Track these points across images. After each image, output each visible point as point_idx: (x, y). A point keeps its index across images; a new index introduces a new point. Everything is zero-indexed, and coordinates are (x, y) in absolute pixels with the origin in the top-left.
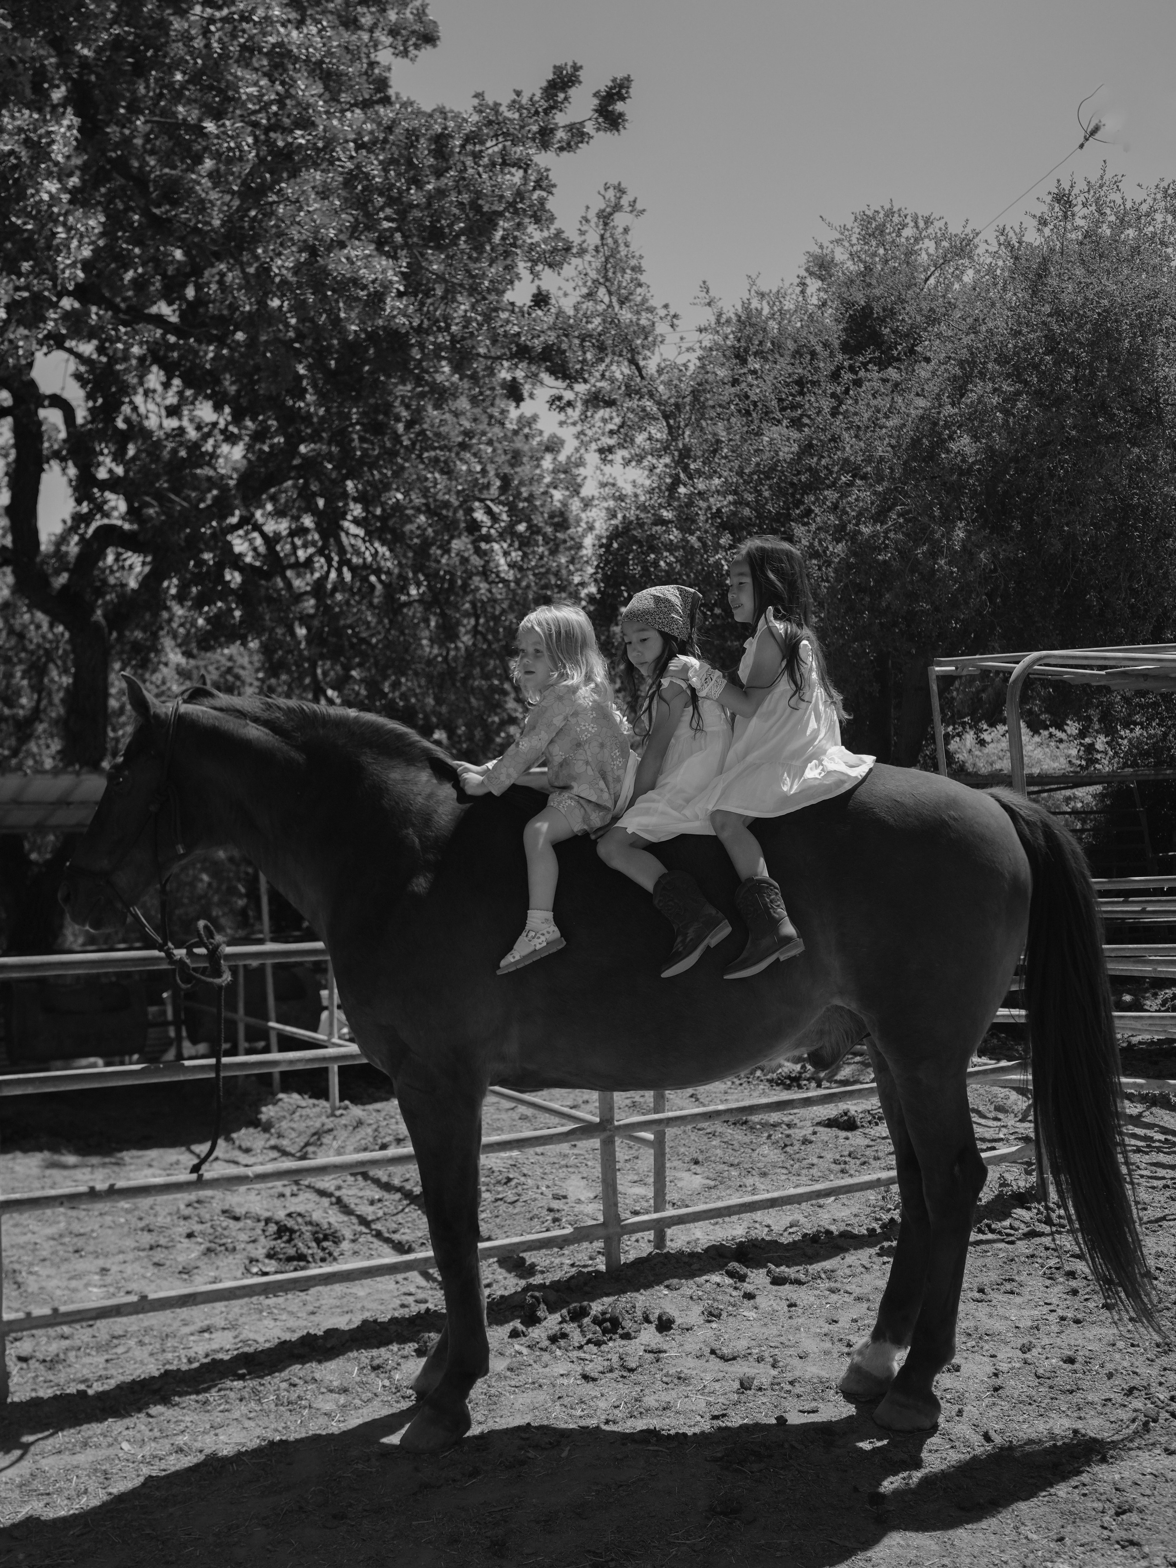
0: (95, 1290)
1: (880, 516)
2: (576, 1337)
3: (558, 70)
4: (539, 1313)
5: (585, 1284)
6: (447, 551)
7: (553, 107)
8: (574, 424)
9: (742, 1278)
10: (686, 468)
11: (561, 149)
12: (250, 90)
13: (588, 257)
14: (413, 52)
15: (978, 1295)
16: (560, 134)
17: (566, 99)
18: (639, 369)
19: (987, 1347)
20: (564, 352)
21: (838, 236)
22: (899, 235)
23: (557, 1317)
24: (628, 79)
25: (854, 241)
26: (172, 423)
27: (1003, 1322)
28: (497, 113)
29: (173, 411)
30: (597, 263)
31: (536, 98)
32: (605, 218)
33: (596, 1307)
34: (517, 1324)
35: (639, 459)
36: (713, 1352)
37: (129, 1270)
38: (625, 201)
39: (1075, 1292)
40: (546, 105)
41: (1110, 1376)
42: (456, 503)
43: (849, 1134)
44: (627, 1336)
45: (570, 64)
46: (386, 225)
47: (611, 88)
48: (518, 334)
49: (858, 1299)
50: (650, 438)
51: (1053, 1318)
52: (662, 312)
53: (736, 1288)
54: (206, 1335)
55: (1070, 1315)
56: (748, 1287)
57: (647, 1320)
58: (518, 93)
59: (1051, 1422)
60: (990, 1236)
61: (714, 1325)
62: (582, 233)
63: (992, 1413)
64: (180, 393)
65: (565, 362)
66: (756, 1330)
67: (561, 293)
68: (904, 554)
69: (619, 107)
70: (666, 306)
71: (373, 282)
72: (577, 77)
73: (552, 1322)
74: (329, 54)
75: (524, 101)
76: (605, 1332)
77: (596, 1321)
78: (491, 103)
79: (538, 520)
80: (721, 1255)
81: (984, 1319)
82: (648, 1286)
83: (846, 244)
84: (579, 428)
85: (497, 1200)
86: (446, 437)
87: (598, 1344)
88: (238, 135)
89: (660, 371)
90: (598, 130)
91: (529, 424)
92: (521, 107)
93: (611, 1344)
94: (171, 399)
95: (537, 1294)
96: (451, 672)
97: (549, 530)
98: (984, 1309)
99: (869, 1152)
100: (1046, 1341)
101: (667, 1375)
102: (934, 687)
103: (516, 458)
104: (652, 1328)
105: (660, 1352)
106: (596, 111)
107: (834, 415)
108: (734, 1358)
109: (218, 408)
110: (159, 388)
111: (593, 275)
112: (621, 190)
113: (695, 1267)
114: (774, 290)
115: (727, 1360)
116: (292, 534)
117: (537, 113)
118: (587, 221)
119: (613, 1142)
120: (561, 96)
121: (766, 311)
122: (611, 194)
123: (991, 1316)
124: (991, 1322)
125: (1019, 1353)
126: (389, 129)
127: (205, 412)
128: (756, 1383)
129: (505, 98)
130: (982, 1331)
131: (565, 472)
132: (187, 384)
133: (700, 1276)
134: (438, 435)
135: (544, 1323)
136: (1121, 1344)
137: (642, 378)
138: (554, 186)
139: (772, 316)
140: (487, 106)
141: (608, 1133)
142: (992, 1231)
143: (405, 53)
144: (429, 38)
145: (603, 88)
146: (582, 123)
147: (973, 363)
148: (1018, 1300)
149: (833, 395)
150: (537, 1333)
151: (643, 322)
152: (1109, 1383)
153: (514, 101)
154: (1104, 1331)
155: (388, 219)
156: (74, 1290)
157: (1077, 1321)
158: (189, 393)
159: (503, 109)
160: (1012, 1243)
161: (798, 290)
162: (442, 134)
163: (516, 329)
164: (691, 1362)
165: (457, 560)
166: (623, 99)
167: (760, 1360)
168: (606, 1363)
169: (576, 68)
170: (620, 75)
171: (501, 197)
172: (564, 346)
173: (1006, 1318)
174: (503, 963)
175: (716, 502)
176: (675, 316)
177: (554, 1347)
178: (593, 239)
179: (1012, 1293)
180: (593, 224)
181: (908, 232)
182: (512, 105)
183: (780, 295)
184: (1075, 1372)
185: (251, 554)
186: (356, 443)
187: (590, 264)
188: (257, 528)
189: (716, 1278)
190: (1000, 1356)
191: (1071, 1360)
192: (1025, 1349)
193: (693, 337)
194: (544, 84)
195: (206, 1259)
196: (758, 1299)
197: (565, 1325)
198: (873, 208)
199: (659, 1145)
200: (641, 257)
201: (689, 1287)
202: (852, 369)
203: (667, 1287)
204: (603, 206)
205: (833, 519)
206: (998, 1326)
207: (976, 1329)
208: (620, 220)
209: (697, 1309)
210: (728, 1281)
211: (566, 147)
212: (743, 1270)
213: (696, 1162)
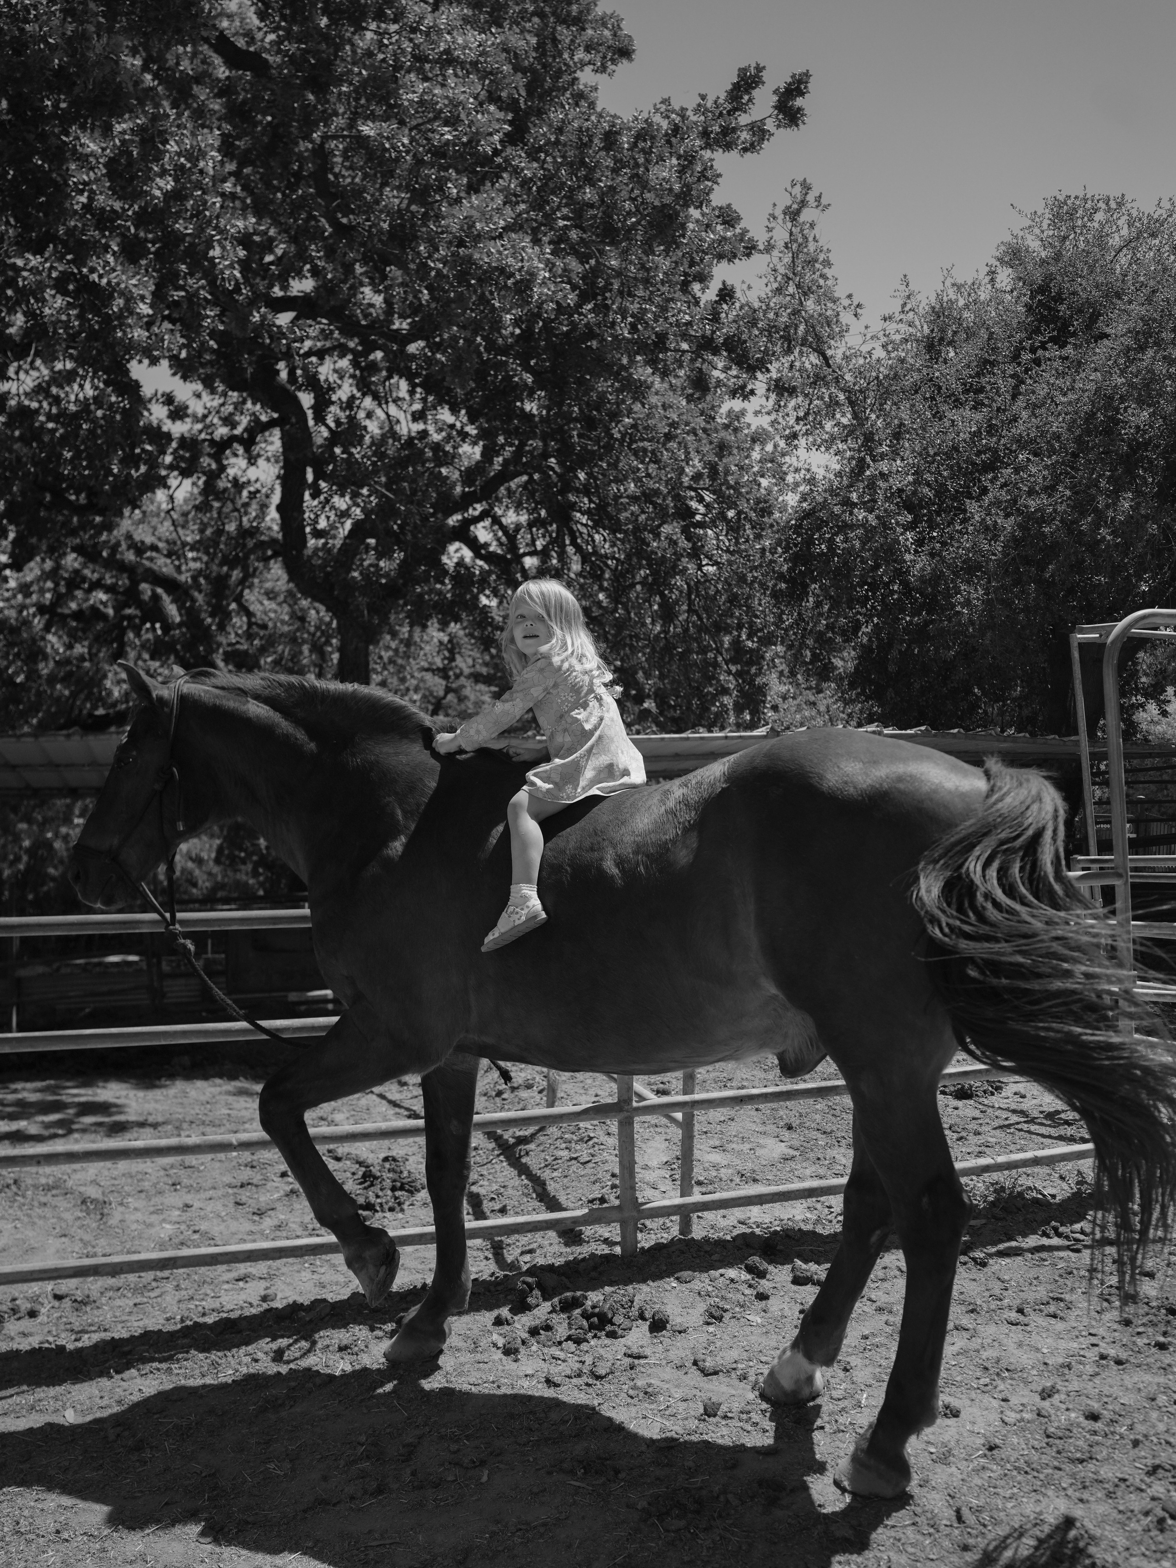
0: (168, 1226)
1: (1050, 490)
2: (562, 1330)
3: (743, 72)
4: (529, 1300)
5: (595, 1268)
6: (657, 536)
7: (735, 109)
8: (768, 413)
9: (762, 1274)
10: (870, 451)
11: (745, 150)
12: (410, 96)
13: (775, 253)
14: (611, 67)
15: (1014, 1315)
16: (745, 135)
17: (750, 100)
18: (826, 359)
19: (1001, 1387)
20: (745, 342)
21: (1030, 223)
22: (1091, 220)
23: (547, 1306)
24: (807, 75)
25: (1045, 226)
26: (419, 427)
27: (1033, 1355)
28: (683, 117)
29: (418, 416)
30: (787, 259)
31: (721, 101)
32: (793, 215)
33: (594, 1297)
34: (505, 1312)
35: (829, 443)
36: (695, 1363)
37: (210, 1207)
38: (810, 198)
39: (1127, 1323)
40: (729, 107)
41: (1136, 1443)
42: (665, 491)
43: (960, 1104)
44: (612, 1335)
45: (753, 65)
46: (561, 223)
47: (790, 84)
48: (689, 324)
49: (880, 1310)
50: (838, 424)
51: (1092, 1355)
52: (846, 302)
53: (750, 1286)
54: (241, 1284)
55: (1112, 1352)
56: (765, 1285)
57: (642, 1317)
58: (703, 97)
59: (1045, 1501)
60: (1056, 1241)
61: (711, 1329)
62: (770, 230)
63: (977, 1481)
64: (424, 400)
65: (746, 351)
66: (753, 1338)
67: (745, 287)
68: (1070, 526)
69: (799, 102)
70: (850, 296)
71: (520, 270)
72: (760, 78)
73: (542, 1311)
74: (483, 53)
75: (709, 104)
76: (592, 1327)
77: (586, 1316)
78: (677, 108)
79: (743, 505)
80: (748, 1246)
81: (1011, 1347)
82: (658, 1276)
83: (1037, 231)
84: (773, 416)
85: (571, 1159)
86: (652, 429)
87: (578, 1341)
88: (393, 137)
89: (846, 358)
90: (778, 126)
91: (738, 418)
92: (706, 110)
93: (593, 1342)
94: (417, 406)
95: (529, 1280)
96: (669, 648)
97: (753, 515)
98: (1016, 1334)
99: (973, 1126)
100: (1075, 1385)
101: (635, 1388)
102: (1076, 655)
103: (722, 448)
104: (645, 1326)
105: (639, 1357)
106: (776, 107)
107: (1014, 397)
108: (716, 1373)
109: (454, 411)
110: (407, 397)
111: (782, 270)
112: (806, 187)
113: (716, 1257)
114: (969, 282)
115: (706, 1375)
116: (531, 525)
117: (721, 114)
118: (774, 218)
119: (631, 1123)
120: (746, 97)
121: (961, 303)
122: (797, 190)
123: (1020, 1345)
124: (1018, 1353)
125: (1037, 1398)
126: (560, 130)
127: (445, 415)
128: (724, 1408)
129: (691, 102)
130: (1003, 1364)
131: (772, 461)
132: (428, 391)
133: (716, 1269)
134: (647, 428)
135: (536, 1311)
136: (1162, 1399)
137: (829, 366)
138: (719, 175)
139: (967, 306)
140: (673, 111)
141: (625, 1114)
142: (1059, 1235)
143: (603, 69)
144: (625, 53)
145: (782, 85)
146: (762, 121)
147: (1148, 334)
148: (1059, 1326)
149: (1014, 376)
150: (523, 1322)
151: (829, 313)
152: (1133, 1453)
153: (699, 105)
154: (1148, 1378)
155: (564, 218)
156: (150, 1225)
157: (1119, 1362)
158: (431, 398)
159: (689, 113)
160: (1078, 1251)
161: (988, 278)
162: (610, 131)
163: (687, 317)
164: (669, 1373)
165: (665, 544)
166: (802, 94)
167: (743, 1378)
168: (578, 1365)
169: (759, 69)
170: (798, 71)
171: (671, 190)
172: (744, 337)
173: (1038, 1350)
174: (486, 940)
175: (896, 483)
176: (859, 306)
177: (533, 1340)
178: (781, 235)
179: (1055, 1316)
180: (780, 221)
181: (1100, 216)
182: (698, 109)
183: (975, 286)
184: (1095, 1433)
185: (495, 543)
186: (576, 439)
187: (781, 260)
188: (496, 521)
189: (732, 1273)
190: (1015, 1400)
191: (1094, 1417)
192: (1046, 1394)
193: (877, 326)
194: (730, 87)
195: (285, 1201)
196: (771, 1301)
197: (554, 1315)
198: (1064, 193)
199: (687, 1126)
200: (829, 251)
201: (701, 1281)
202: (1033, 350)
203: (677, 1279)
204: (789, 203)
205: (1004, 496)
206: (1025, 1359)
207: (998, 1361)
208: (806, 215)
209: (702, 1307)
210: (745, 1276)
211: (750, 148)
212: (764, 1265)
213: (790, 1128)
